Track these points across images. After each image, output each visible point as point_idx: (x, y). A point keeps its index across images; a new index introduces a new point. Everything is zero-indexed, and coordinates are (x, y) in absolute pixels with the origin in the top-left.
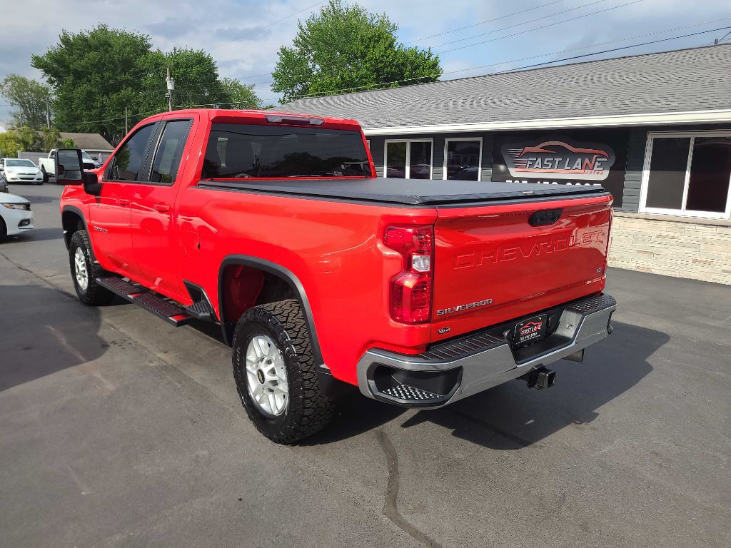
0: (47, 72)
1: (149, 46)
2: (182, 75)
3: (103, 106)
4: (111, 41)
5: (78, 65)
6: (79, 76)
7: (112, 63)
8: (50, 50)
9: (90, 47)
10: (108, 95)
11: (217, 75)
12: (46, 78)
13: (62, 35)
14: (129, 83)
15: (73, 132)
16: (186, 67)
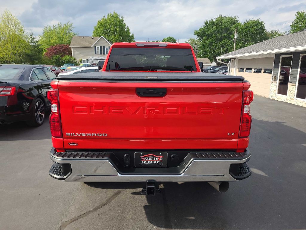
0: (199, 36)
1: (237, 21)
2: (248, 31)
3: (215, 47)
4: (223, 21)
5: (209, 32)
6: (209, 36)
7: (221, 30)
8: (201, 27)
9: (214, 25)
10: (217, 43)
11: (265, 29)
12: (198, 38)
13: (205, 21)
14: (226, 37)
15: (204, 58)
16: (250, 28)
